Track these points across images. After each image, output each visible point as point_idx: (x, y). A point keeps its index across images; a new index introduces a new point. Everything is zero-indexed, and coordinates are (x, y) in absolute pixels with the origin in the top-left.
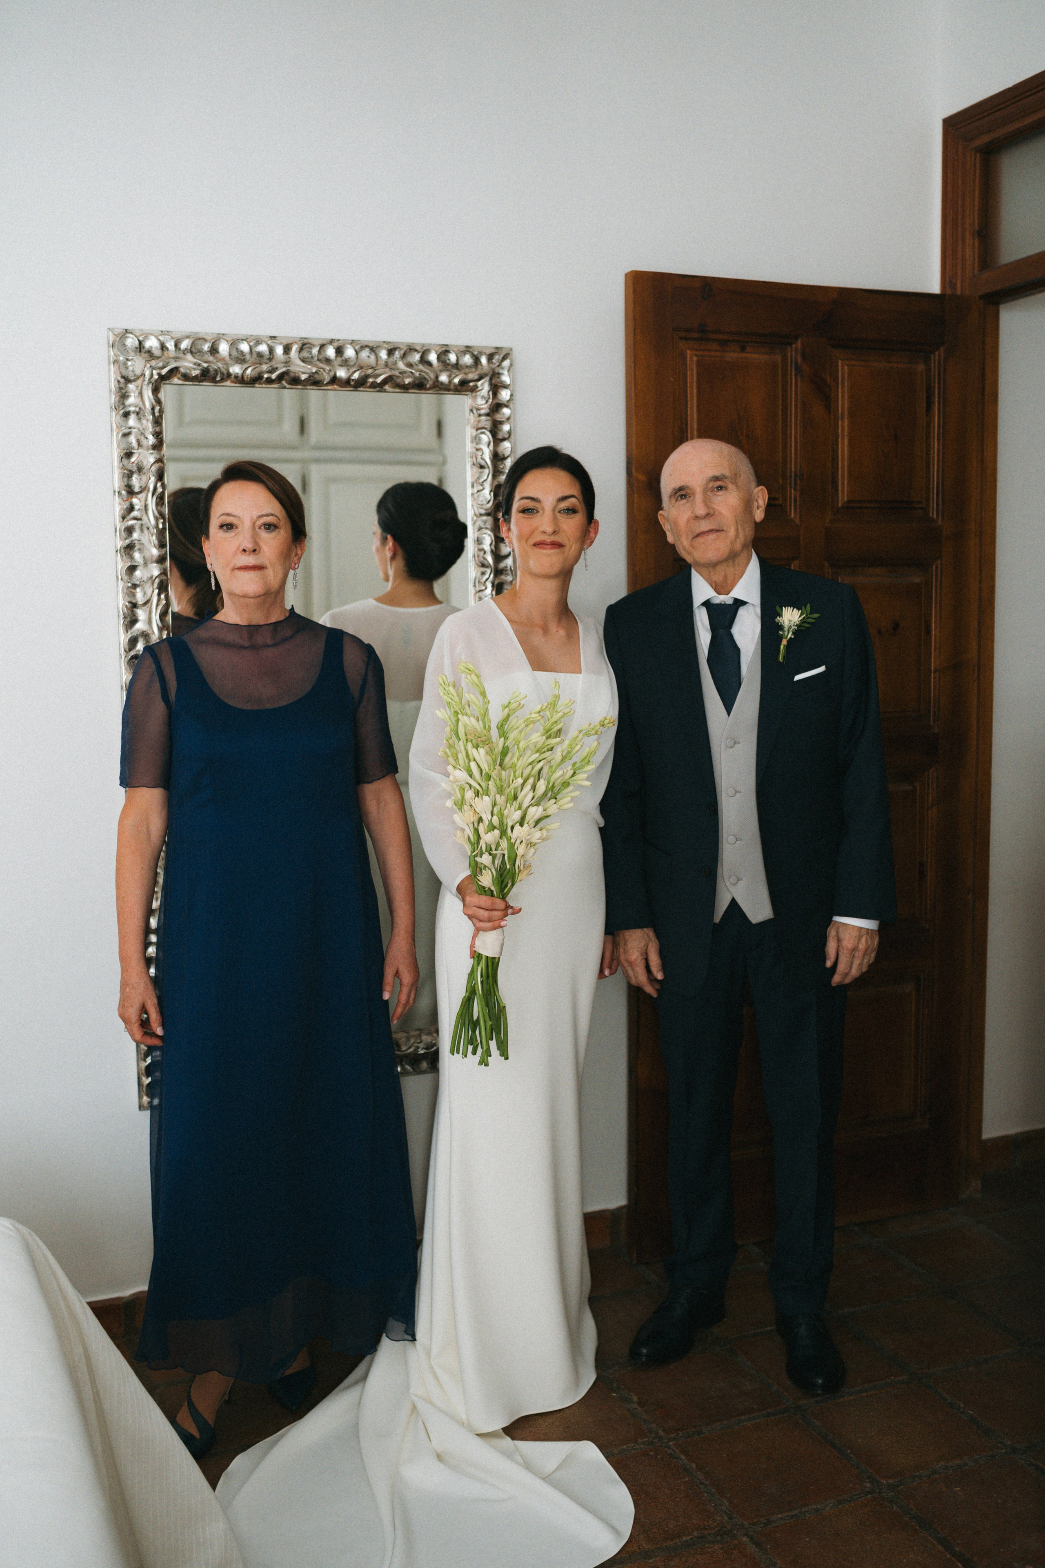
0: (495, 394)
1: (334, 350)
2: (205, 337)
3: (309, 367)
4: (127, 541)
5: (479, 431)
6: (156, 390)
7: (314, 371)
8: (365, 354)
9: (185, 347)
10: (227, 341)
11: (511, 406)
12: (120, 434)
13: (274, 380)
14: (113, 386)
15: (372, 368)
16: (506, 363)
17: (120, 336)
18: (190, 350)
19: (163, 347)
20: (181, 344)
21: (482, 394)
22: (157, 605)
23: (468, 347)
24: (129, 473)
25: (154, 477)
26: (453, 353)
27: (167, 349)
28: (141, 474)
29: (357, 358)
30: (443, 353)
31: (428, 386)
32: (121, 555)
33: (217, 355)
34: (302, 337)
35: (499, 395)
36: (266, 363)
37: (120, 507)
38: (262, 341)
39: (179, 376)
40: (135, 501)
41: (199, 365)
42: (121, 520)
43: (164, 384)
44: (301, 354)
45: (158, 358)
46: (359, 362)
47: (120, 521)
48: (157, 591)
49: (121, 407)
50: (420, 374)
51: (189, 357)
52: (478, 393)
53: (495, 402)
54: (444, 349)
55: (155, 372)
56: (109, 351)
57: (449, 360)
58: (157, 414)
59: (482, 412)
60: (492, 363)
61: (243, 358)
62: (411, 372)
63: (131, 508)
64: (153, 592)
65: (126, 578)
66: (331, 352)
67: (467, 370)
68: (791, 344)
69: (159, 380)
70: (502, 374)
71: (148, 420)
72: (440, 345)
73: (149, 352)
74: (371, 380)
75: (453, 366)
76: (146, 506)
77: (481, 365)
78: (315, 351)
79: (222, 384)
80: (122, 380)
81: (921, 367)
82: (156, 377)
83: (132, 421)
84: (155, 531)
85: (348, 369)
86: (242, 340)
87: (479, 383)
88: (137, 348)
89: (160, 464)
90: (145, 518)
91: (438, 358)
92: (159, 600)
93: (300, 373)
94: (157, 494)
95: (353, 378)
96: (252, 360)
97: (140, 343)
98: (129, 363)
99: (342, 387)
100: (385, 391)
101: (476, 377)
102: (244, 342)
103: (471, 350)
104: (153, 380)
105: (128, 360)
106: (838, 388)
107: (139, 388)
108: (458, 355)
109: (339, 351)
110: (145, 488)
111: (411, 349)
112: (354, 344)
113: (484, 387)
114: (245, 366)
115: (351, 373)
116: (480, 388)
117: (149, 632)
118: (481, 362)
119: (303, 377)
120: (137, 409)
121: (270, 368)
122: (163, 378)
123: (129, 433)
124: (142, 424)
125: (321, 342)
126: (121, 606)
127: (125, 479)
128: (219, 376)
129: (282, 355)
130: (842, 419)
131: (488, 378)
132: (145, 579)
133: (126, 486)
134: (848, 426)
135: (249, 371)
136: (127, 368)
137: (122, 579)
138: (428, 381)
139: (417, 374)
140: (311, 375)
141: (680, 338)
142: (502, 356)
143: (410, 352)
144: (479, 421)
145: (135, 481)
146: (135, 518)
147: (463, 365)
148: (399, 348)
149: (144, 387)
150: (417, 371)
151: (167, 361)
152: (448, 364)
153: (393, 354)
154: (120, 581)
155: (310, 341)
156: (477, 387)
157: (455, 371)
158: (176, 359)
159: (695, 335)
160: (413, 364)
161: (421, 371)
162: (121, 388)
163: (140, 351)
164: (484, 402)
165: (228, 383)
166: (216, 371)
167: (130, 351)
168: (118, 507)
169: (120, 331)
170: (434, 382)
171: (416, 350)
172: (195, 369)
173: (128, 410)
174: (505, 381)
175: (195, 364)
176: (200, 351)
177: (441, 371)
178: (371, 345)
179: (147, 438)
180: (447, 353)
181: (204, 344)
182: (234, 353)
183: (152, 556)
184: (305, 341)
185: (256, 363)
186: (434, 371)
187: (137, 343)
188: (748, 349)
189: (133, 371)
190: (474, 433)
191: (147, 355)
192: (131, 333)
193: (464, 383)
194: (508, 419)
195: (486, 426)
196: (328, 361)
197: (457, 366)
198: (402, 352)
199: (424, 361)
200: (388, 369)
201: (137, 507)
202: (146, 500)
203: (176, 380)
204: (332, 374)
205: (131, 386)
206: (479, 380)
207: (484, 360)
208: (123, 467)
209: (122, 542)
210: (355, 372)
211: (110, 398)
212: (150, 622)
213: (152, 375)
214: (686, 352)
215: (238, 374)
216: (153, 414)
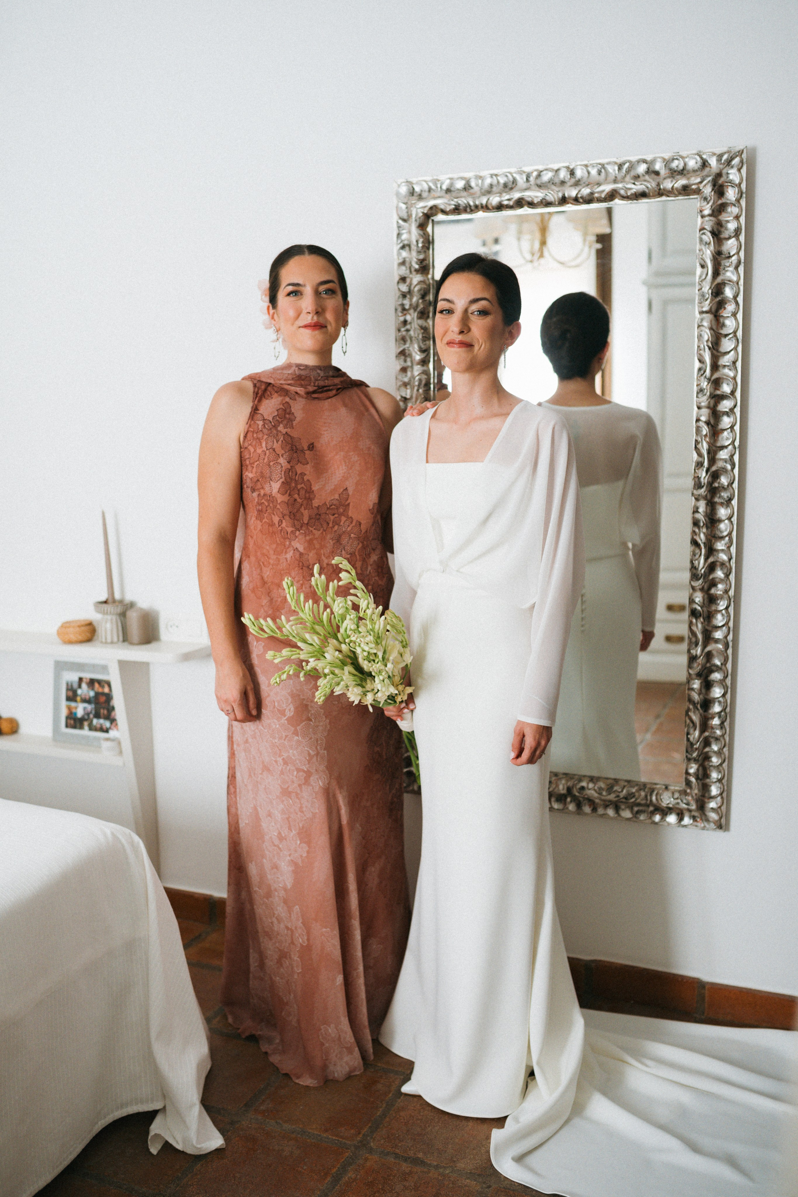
3: (543, 191)
4: (402, 348)
5: (701, 232)
6: (422, 226)
7: (546, 194)
8: (595, 171)
9: (446, 188)
11: (742, 204)
13: (513, 205)
14: (395, 227)
15: (598, 184)
16: (739, 160)
18: (451, 189)
19: (430, 189)
20: (443, 185)
21: (704, 196)
23: (701, 151)
24: (402, 297)
25: (419, 297)
26: (683, 158)
27: (433, 191)
28: (410, 297)
29: (589, 177)
31: (651, 194)
32: (398, 358)
33: (471, 191)
35: (724, 195)
36: (509, 192)
37: (398, 321)
39: (440, 212)
40: (407, 316)
41: (454, 201)
44: (540, 180)
45: (423, 200)
46: (589, 180)
47: (396, 333)
49: (399, 243)
51: (448, 195)
53: (719, 202)
54: (672, 157)
55: (419, 212)
57: (676, 166)
58: (420, 245)
59: (706, 213)
61: (490, 191)
62: (635, 183)
64: (415, 388)
65: (399, 377)
66: (564, 174)
67: (692, 174)
69: (422, 218)
70: (731, 173)
71: (414, 251)
72: (670, 152)
73: (419, 196)
74: (596, 196)
75: (678, 172)
77: (711, 166)
78: (550, 176)
80: (400, 222)
82: (420, 216)
83: (404, 254)
85: (577, 188)
87: (703, 185)
88: (409, 194)
90: (412, 329)
91: (665, 167)
96: (499, 191)
97: (414, 189)
98: (406, 206)
101: (700, 180)
107: (409, 226)
108: (688, 159)
109: (572, 173)
111: (641, 162)
112: (589, 164)
113: (707, 189)
114: (491, 196)
115: (578, 191)
116: (703, 189)
119: (536, 201)
120: (408, 244)
121: (510, 196)
122: (428, 216)
123: (404, 262)
124: (410, 256)
125: (557, 168)
127: (401, 300)
128: (469, 209)
129: (523, 183)
131: (711, 178)
132: (411, 379)
135: (490, 200)
136: (403, 210)
137: (396, 378)
138: (650, 189)
139: (641, 184)
140: (543, 198)
143: (638, 164)
144: (701, 223)
145: (408, 300)
146: (407, 330)
147: (689, 170)
148: (629, 162)
149: (412, 224)
150: (640, 181)
151: (431, 200)
152: (674, 171)
153: (622, 168)
155: (549, 167)
157: (679, 176)
158: (437, 199)
160: (641, 175)
161: (644, 181)
162: (398, 229)
163: (412, 196)
164: (707, 203)
166: (466, 204)
167: (406, 197)
168: (394, 323)
170: (657, 190)
171: (645, 162)
172: (450, 206)
173: (404, 246)
174: (734, 180)
175: (451, 200)
176: (456, 189)
177: (665, 178)
179: (415, 265)
180: (675, 159)
182: (487, 187)
183: (416, 360)
184: (545, 168)
185: (499, 194)
187: (411, 190)
189: (407, 213)
191: (417, 198)
193: (686, 187)
194: (737, 217)
195: (708, 227)
196: (564, 183)
197: (683, 171)
198: (631, 165)
199: (652, 170)
200: (612, 183)
201: (408, 321)
202: (413, 315)
204: (560, 195)
205: (406, 225)
207: (712, 161)
208: (400, 291)
209: (399, 349)
210: (584, 189)
211: (394, 234)
215: (483, 205)
216: (417, 245)
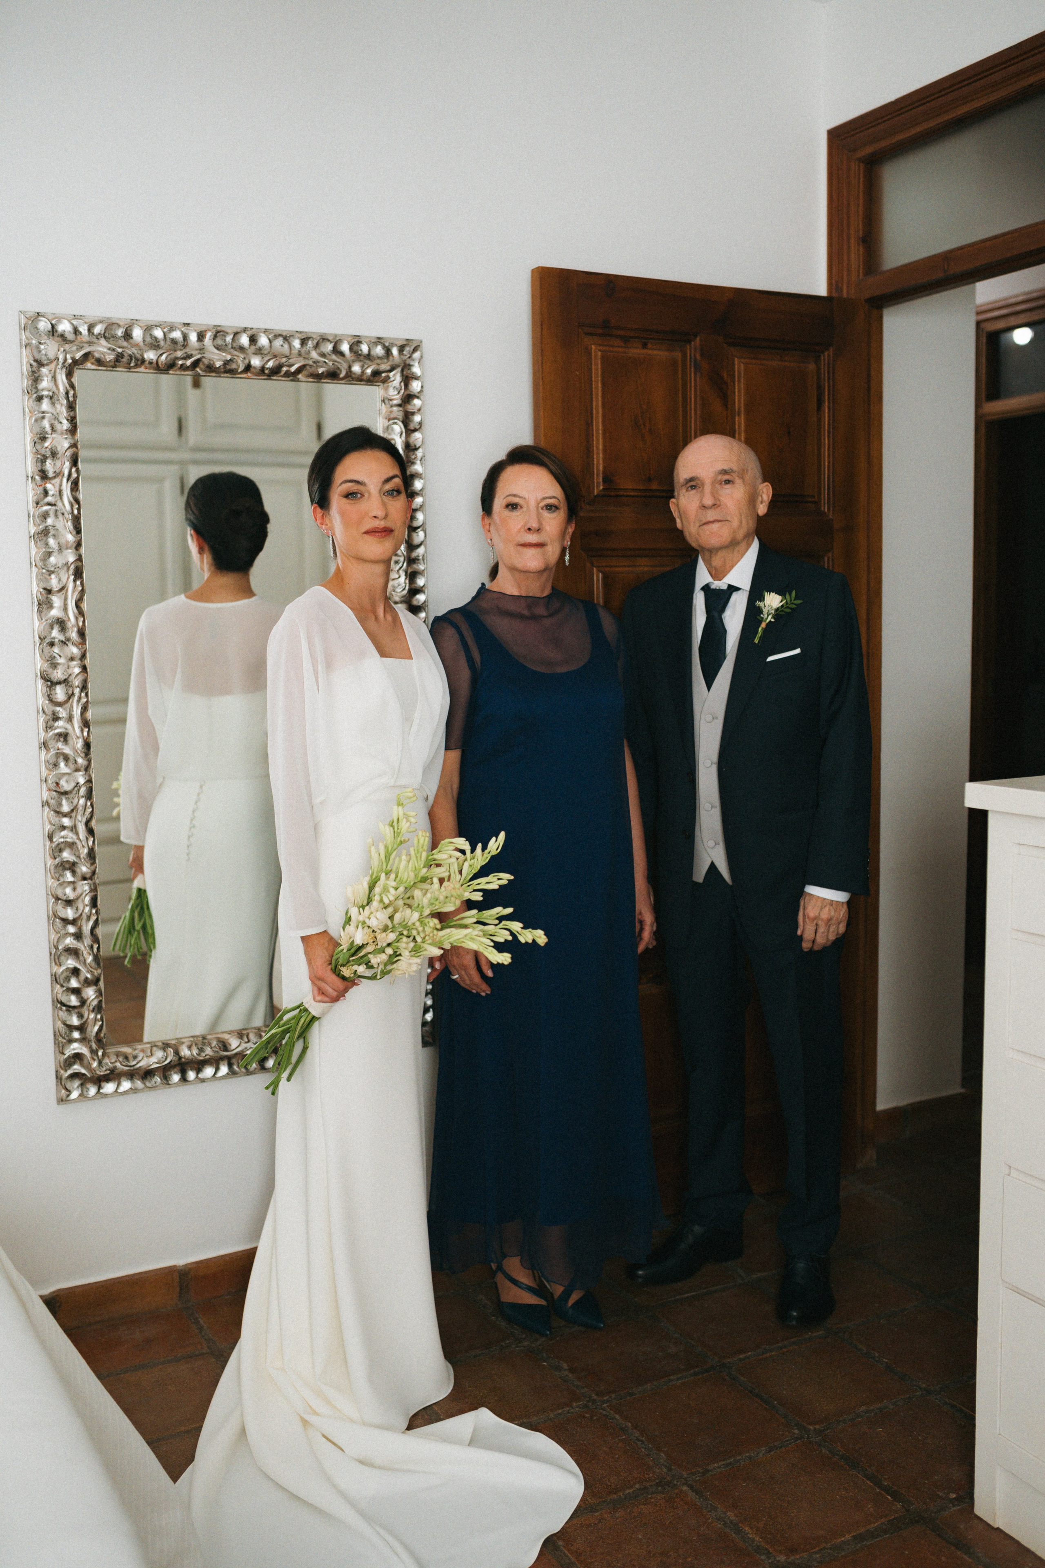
0: (407, 386)
1: (248, 339)
2: (118, 322)
3: (224, 354)
4: (41, 527)
5: (391, 422)
6: (69, 374)
7: (229, 359)
8: (278, 342)
9: (99, 332)
10: (141, 327)
11: (422, 397)
12: (34, 419)
13: (188, 367)
14: (25, 368)
15: (286, 357)
16: (417, 355)
17: (32, 319)
18: (104, 335)
19: (76, 331)
20: (93, 330)
21: (394, 385)
22: (74, 591)
23: (379, 338)
24: (43, 458)
25: (68, 463)
26: (365, 343)
27: (81, 333)
28: (55, 459)
29: (271, 347)
30: (355, 344)
31: (342, 376)
32: (34, 541)
33: (131, 341)
34: (215, 324)
35: (410, 385)
36: (181, 350)
37: (34, 492)
38: (176, 327)
39: (93, 360)
40: (49, 486)
41: (114, 350)
42: (35, 505)
43: (77, 369)
44: (215, 341)
45: (71, 342)
46: (272, 351)
47: (33, 507)
48: (73, 577)
49: (34, 391)
50: (333, 364)
51: (103, 341)
52: (390, 384)
53: (406, 393)
54: (356, 340)
55: (68, 356)
56: (21, 334)
57: (361, 350)
58: (71, 399)
59: (395, 402)
60: (403, 354)
61: (157, 344)
62: (325, 362)
63: (46, 493)
64: (68, 578)
65: (40, 564)
66: (244, 340)
67: (378, 361)
68: (689, 342)
69: (73, 365)
70: (412, 365)
71: (62, 405)
72: (352, 336)
73: (62, 336)
74: (285, 369)
75: (365, 357)
76: (60, 491)
77: (393, 357)
78: (229, 339)
79: (136, 370)
80: (35, 364)
81: (812, 367)
82: (70, 361)
83: (45, 405)
84: (70, 516)
85: (263, 358)
86: (156, 326)
87: (391, 374)
88: (49, 332)
89: (74, 449)
90: (59, 504)
91: (351, 349)
92: (75, 586)
93: (215, 360)
94: (72, 479)
95: (267, 366)
96: (166, 346)
97: (53, 326)
98: (42, 347)
99: (257, 376)
100: (298, 380)
101: (388, 368)
102: (158, 328)
103: (382, 341)
104: (67, 364)
105: (40, 343)
106: (734, 384)
107: (53, 372)
108: (370, 346)
109: (253, 340)
110: (59, 473)
111: (324, 339)
112: (267, 333)
113: (396, 378)
114: (160, 352)
115: (265, 361)
116: (392, 379)
117: (64, 618)
118: (392, 354)
119: (218, 364)
120: (51, 394)
121: (185, 355)
122: (76, 362)
123: (43, 418)
124: (56, 408)
125: (235, 330)
126: (35, 592)
127: (39, 464)
128: (133, 361)
129: (196, 342)
130: (739, 415)
131: (399, 369)
132: (60, 565)
133: (39, 471)
134: (745, 422)
135: (164, 357)
136: (40, 352)
137: (36, 565)
138: (341, 371)
139: (331, 364)
140: (226, 363)
141: (587, 334)
142: (413, 348)
143: (323, 342)
144: (391, 412)
145: (49, 466)
146: (49, 504)
147: (375, 356)
148: (312, 337)
149: (58, 371)
150: (330, 360)
151: (81, 345)
152: (360, 355)
153: (306, 344)
154: (34, 567)
155: (223, 329)
156: (390, 378)
157: (367, 361)
158: (90, 343)
159: (600, 331)
160: (326, 354)
161: (336, 361)
162: (33, 372)
163: (53, 335)
164: (396, 392)
165: (142, 369)
166: (130, 356)
167: (42, 334)
168: (31, 492)
169: (32, 314)
170: (347, 373)
171: (329, 341)
172: (109, 354)
173: (41, 394)
174: (415, 373)
175: (109, 349)
176: (114, 337)
177: (354, 362)
178: (284, 334)
179: (61, 423)
180: (359, 344)
181: (118, 329)
182: (148, 339)
183: (67, 542)
184: (219, 329)
185: (171, 350)
186: (346, 361)
187: (50, 326)
188: (649, 346)
189: (46, 355)
190: (386, 423)
191: (60, 339)
192: (43, 316)
193: (376, 373)
194: (419, 410)
195: (398, 417)
196: (242, 349)
197: (369, 356)
198: (315, 342)
199: (336, 351)
200: (301, 359)
201: (51, 493)
202: (61, 485)
203: (89, 365)
204: (247, 361)
205: (44, 370)
206: (390, 371)
207: (395, 351)
208: (37, 452)
209: (35, 528)
210: (269, 360)
211: (22, 382)
212: (65, 609)
213: (65, 360)
214: (591, 348)
215: (152, 360)
216: (67, 398)
